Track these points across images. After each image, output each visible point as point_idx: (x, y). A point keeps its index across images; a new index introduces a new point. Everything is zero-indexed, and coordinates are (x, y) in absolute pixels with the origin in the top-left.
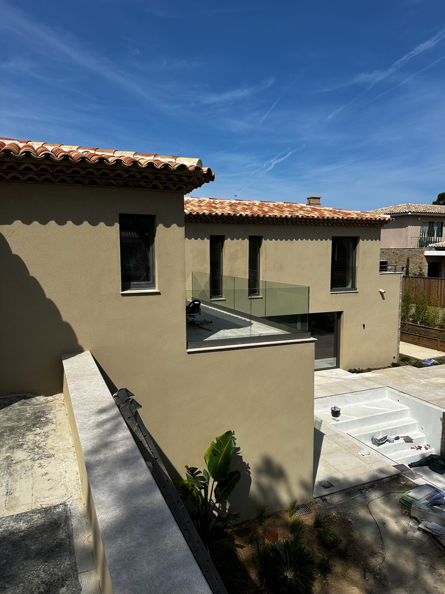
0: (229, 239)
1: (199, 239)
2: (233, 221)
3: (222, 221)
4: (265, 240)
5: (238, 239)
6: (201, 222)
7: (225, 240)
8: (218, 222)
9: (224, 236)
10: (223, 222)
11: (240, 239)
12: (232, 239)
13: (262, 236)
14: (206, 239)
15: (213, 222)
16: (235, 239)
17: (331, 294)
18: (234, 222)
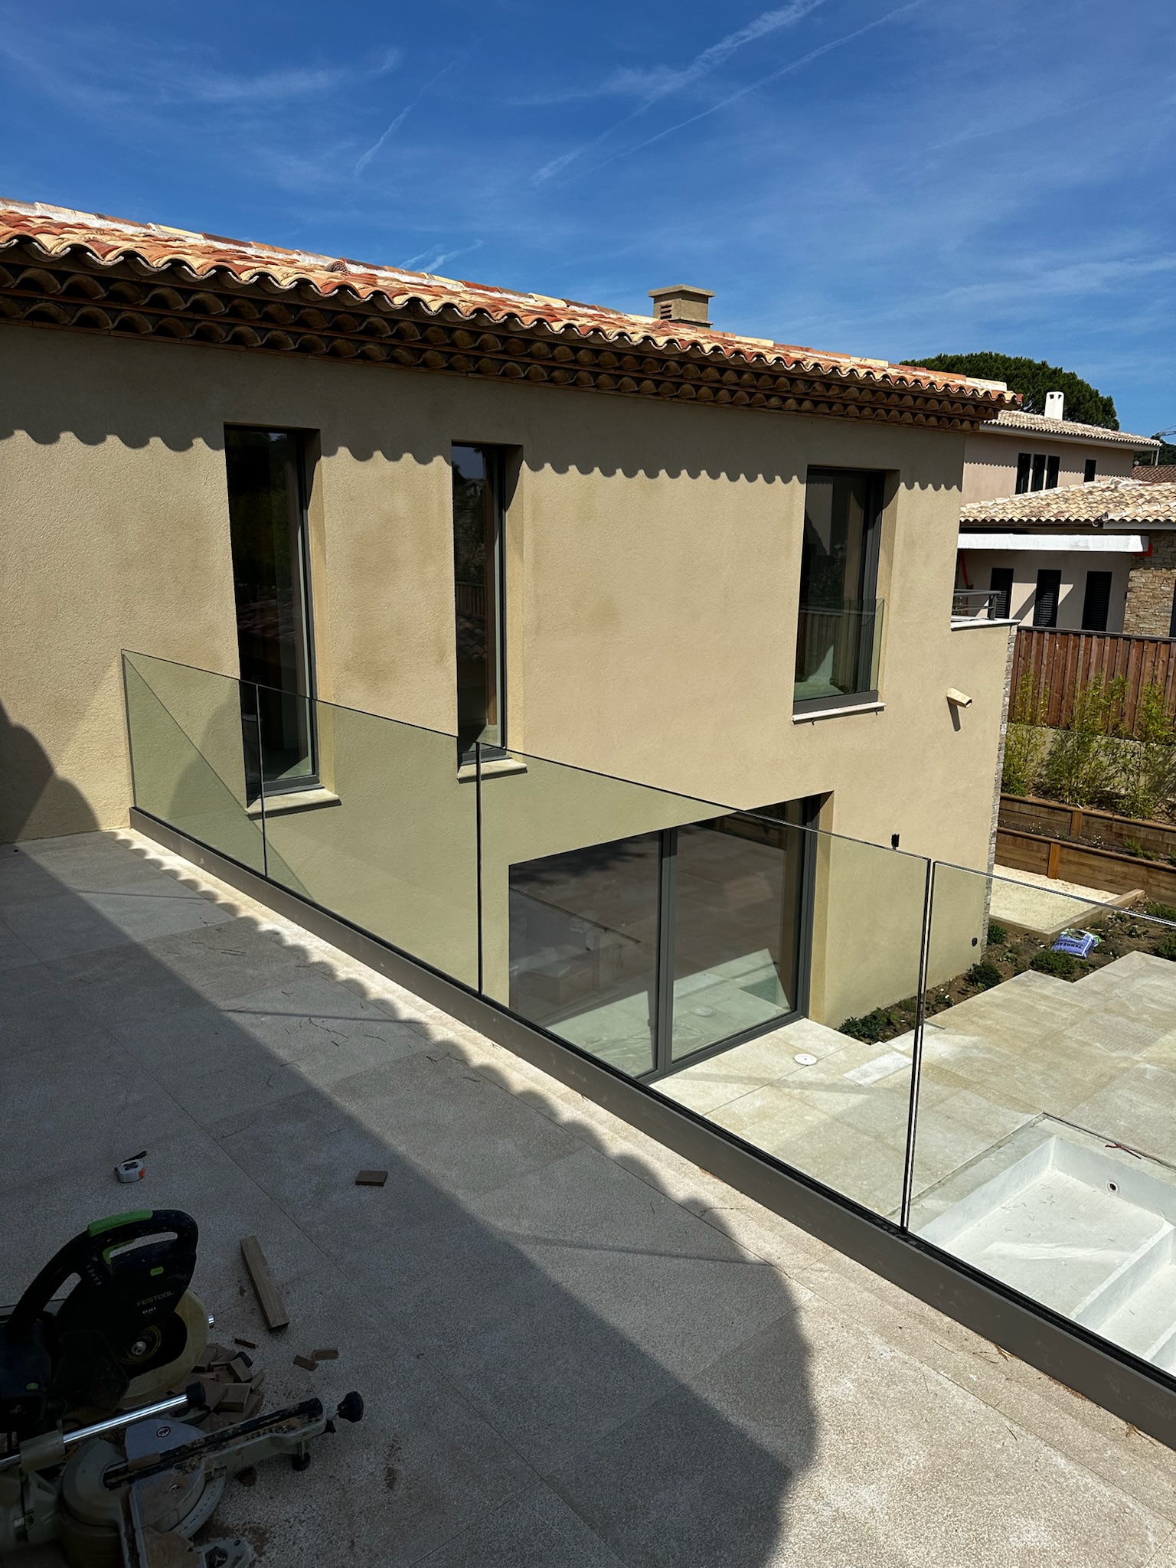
0: (343, 452)
1: (156, 442)
2: (363, 343)
3: (301, 334)
4: (536, 467)
5: (393, 456)
6: (163, 331)
7: (323, 458)
8: (273, 345)
9: (315, 432)
10: (306, 349)
11: (408, 457)
12: (362, 454)
13: (521, 446)
14: (199, 443)
15: (238, 340)
16: (378, 454)
17: (796, 722)
18: (371, 348)
